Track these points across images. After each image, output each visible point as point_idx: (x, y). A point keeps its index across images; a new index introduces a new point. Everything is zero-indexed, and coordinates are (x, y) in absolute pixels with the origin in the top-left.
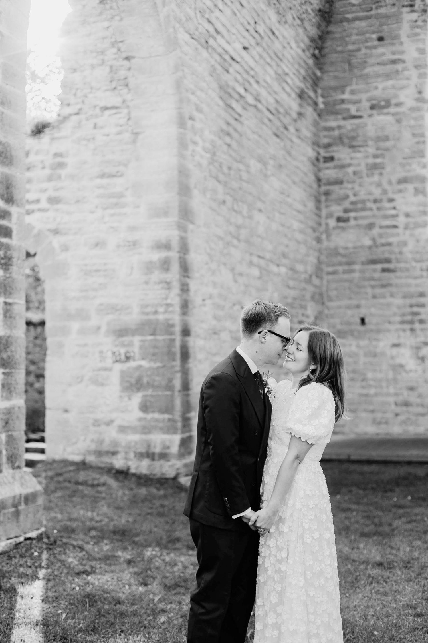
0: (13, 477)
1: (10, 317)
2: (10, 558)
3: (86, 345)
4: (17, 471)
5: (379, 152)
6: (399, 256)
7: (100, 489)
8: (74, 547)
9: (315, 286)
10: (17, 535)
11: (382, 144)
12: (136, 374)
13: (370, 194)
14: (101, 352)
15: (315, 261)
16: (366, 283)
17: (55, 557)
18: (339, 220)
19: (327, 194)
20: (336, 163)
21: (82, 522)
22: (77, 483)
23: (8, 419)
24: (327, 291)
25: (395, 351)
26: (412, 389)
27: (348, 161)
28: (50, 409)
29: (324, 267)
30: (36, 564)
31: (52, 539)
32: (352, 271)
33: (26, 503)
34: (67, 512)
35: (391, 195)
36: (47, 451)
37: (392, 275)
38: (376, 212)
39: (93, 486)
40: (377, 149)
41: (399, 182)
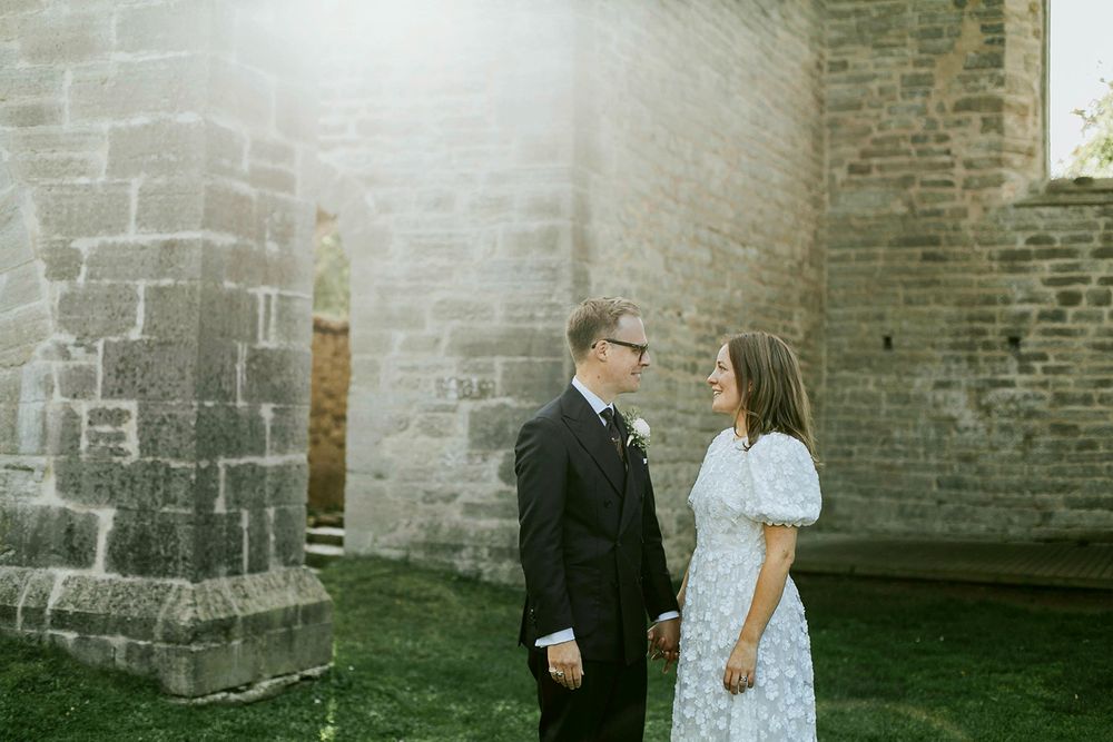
0: (286, 578)
1: (289, 320)
2: (276, 707)
3: (414, 368)
4: (294, 569)
5: (924, 56)
6: (952, 234)
7: (429, 605)
8: (380, 693)
9: (807, 281)
10: (289, 671)
11: (929, 43)
12: (498, 419)
13: (908, 126)
14: (440, 381)
15: (809, 238)
16: (896, 278)
17: (348, 709)
18: (853, 169)
19: (833, 124)
20: (850, 72)
21: (396, 656)
22: (393, 595)
23: (280, 484)
24: (829, 290)
25: (940, 395)
26: (967, 459)
27: (871, 70)
28: (352, 472)
29: (824, 247)
30: (317, 718)
31: (345, 680)
32: (873, 257)
33: (306, 622)
34: (373, 640)
35: (942, 130)
36: (346, 541)
37: (940, 266)
38: (916, 159)
39: (418, 600)
40: (921, 51)
41: (958, 107)
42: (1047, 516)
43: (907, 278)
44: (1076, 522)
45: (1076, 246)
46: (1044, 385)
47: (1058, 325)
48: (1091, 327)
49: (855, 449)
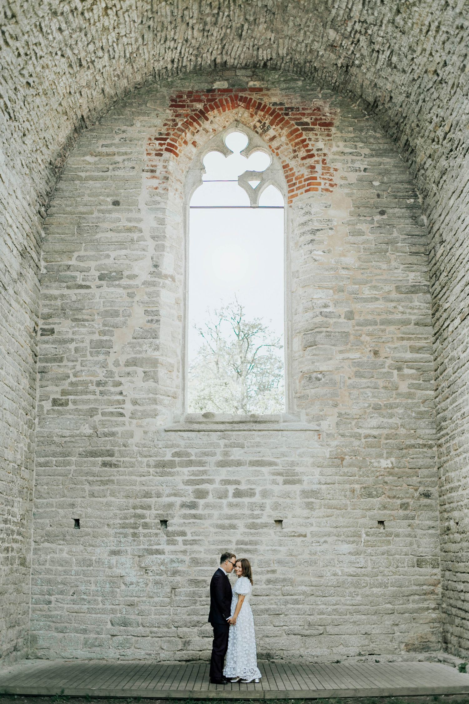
5: (106, 329)
6: (123, 449)
11: (110, 320)
13: (94, 374)
15: (26, 449)
16: (84, 478)
18: (55, 402)
19: (43, 371)
24: (36, 485)
25: (114, 559)
29: (34, 456)
32: (69, 464)
35: (117, 378)
37: (114, 470)
38: (99, 397)
40: (105, 325)
41: (127, 364)
42: (187, 643)
43: (91, 478)
44: (205, 648)
45: (205, 459)
46: (184, 552)
47: (193, 512)
48: (216, 513)
49: (53, 598)
